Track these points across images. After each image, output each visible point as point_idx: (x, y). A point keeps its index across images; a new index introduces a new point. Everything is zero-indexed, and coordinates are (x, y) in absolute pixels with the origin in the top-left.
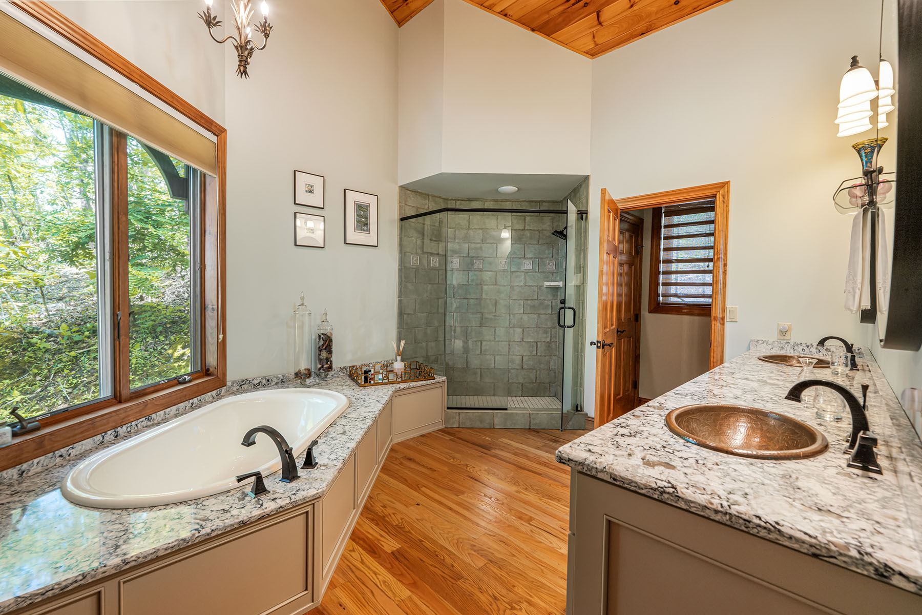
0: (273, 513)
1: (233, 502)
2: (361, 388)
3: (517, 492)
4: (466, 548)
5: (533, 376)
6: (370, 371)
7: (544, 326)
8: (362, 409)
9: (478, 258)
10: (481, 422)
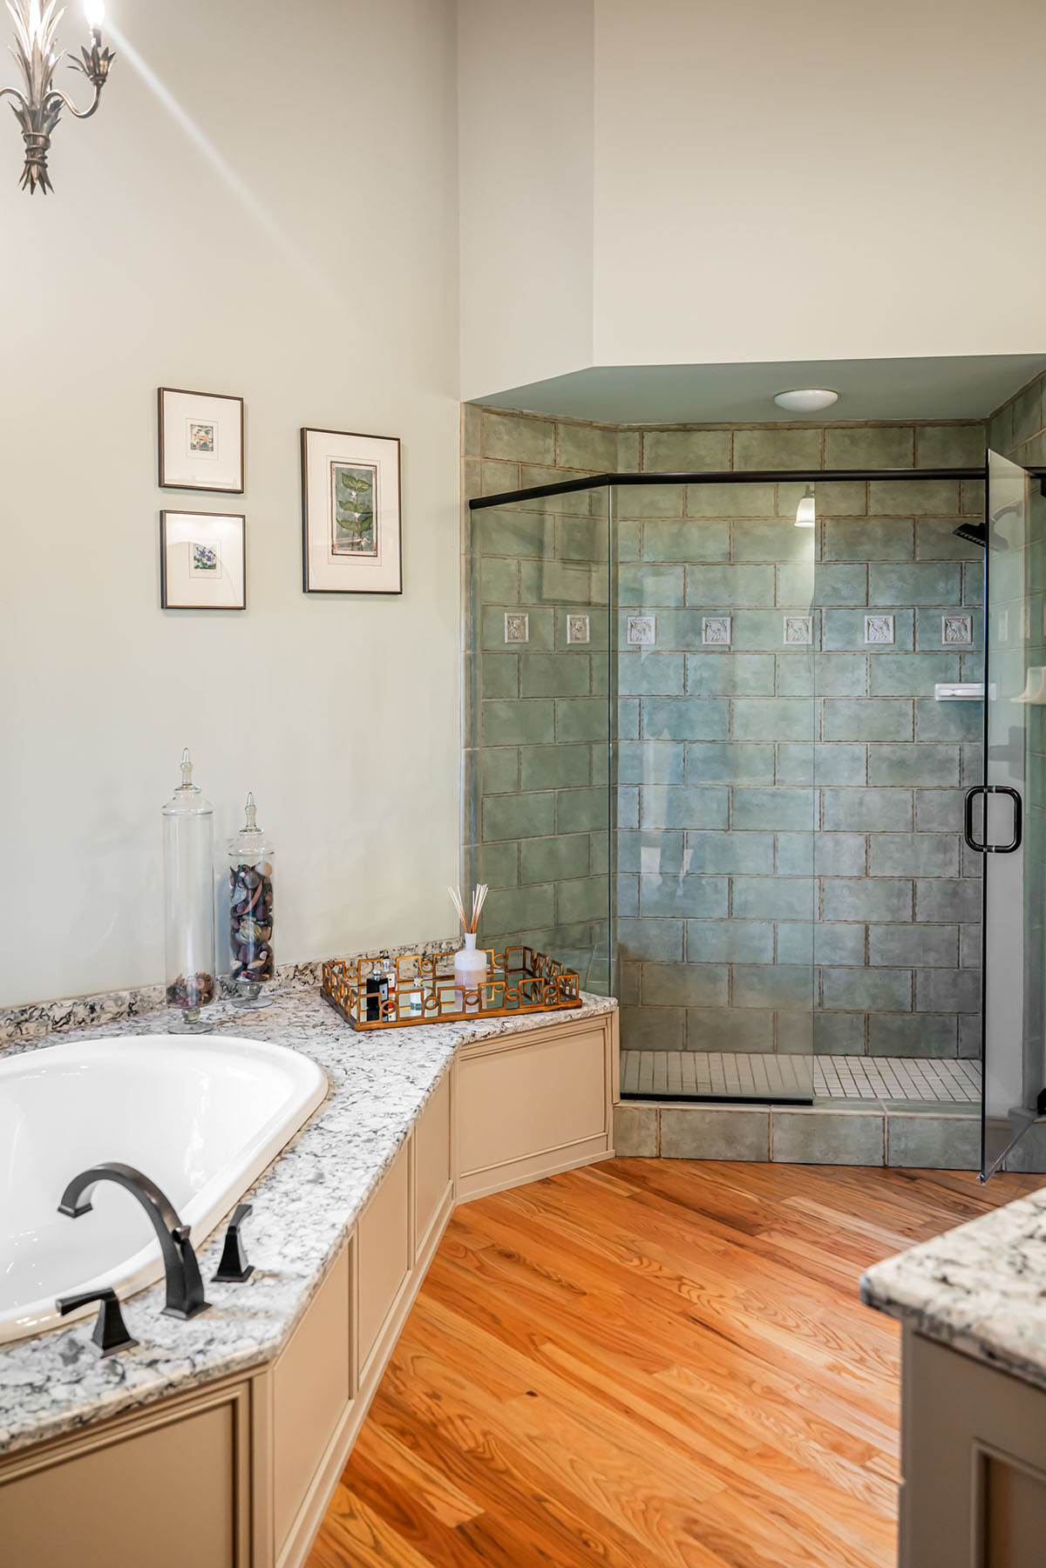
0: (151, 1399)
1: (49, 1365)
2: (360, 1036)
3: (832, 1368)
4: (670, 1527)
5: (903, 991)
6: (385, 981)
7: (934, 826)
8: (365, 1106)
9: (713, 611)
10: (730, 1140)
